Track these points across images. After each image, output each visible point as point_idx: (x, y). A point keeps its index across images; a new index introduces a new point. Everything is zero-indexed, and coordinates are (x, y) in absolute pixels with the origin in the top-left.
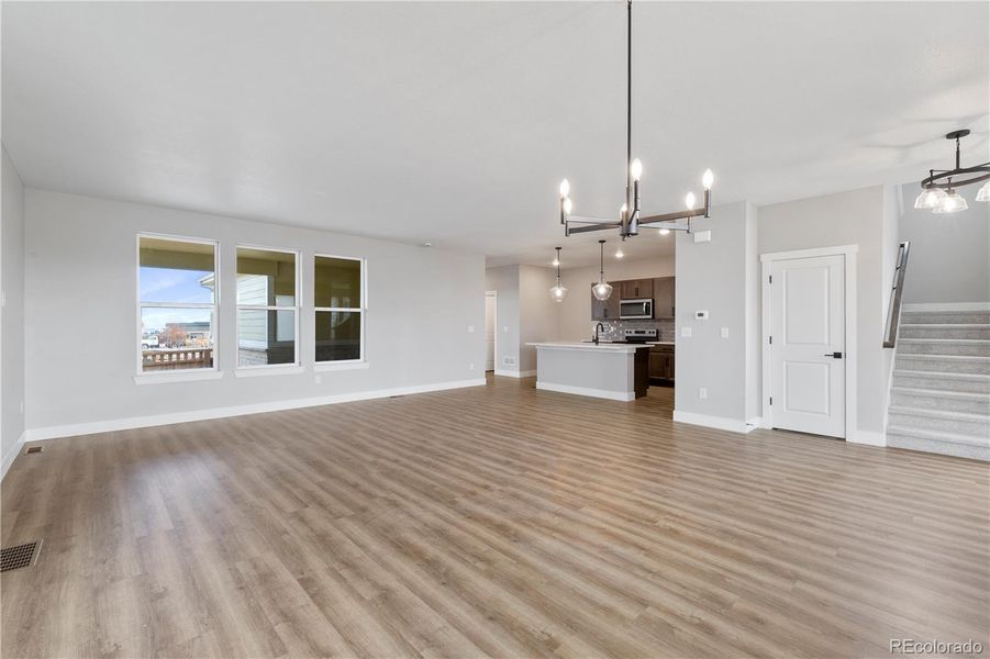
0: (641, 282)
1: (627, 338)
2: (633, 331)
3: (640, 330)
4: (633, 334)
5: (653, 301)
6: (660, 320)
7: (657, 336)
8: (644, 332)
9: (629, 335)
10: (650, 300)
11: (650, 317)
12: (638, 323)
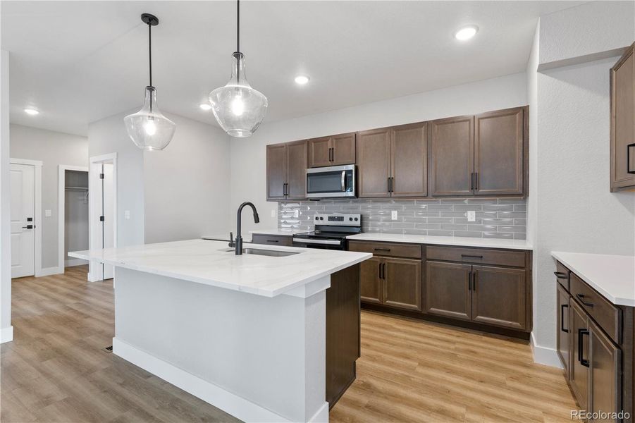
0: (338, 138)
1: (317, 227)
2: (326, 217)
3: (335, 215)
4: (326, 222)
5: (356, 168)
6: (366, 199)
7: (361, 227)
8: (341, 219)
9: (320, 223)
10: (352, 167)
11: (351, 194)
12: (333, 205)
